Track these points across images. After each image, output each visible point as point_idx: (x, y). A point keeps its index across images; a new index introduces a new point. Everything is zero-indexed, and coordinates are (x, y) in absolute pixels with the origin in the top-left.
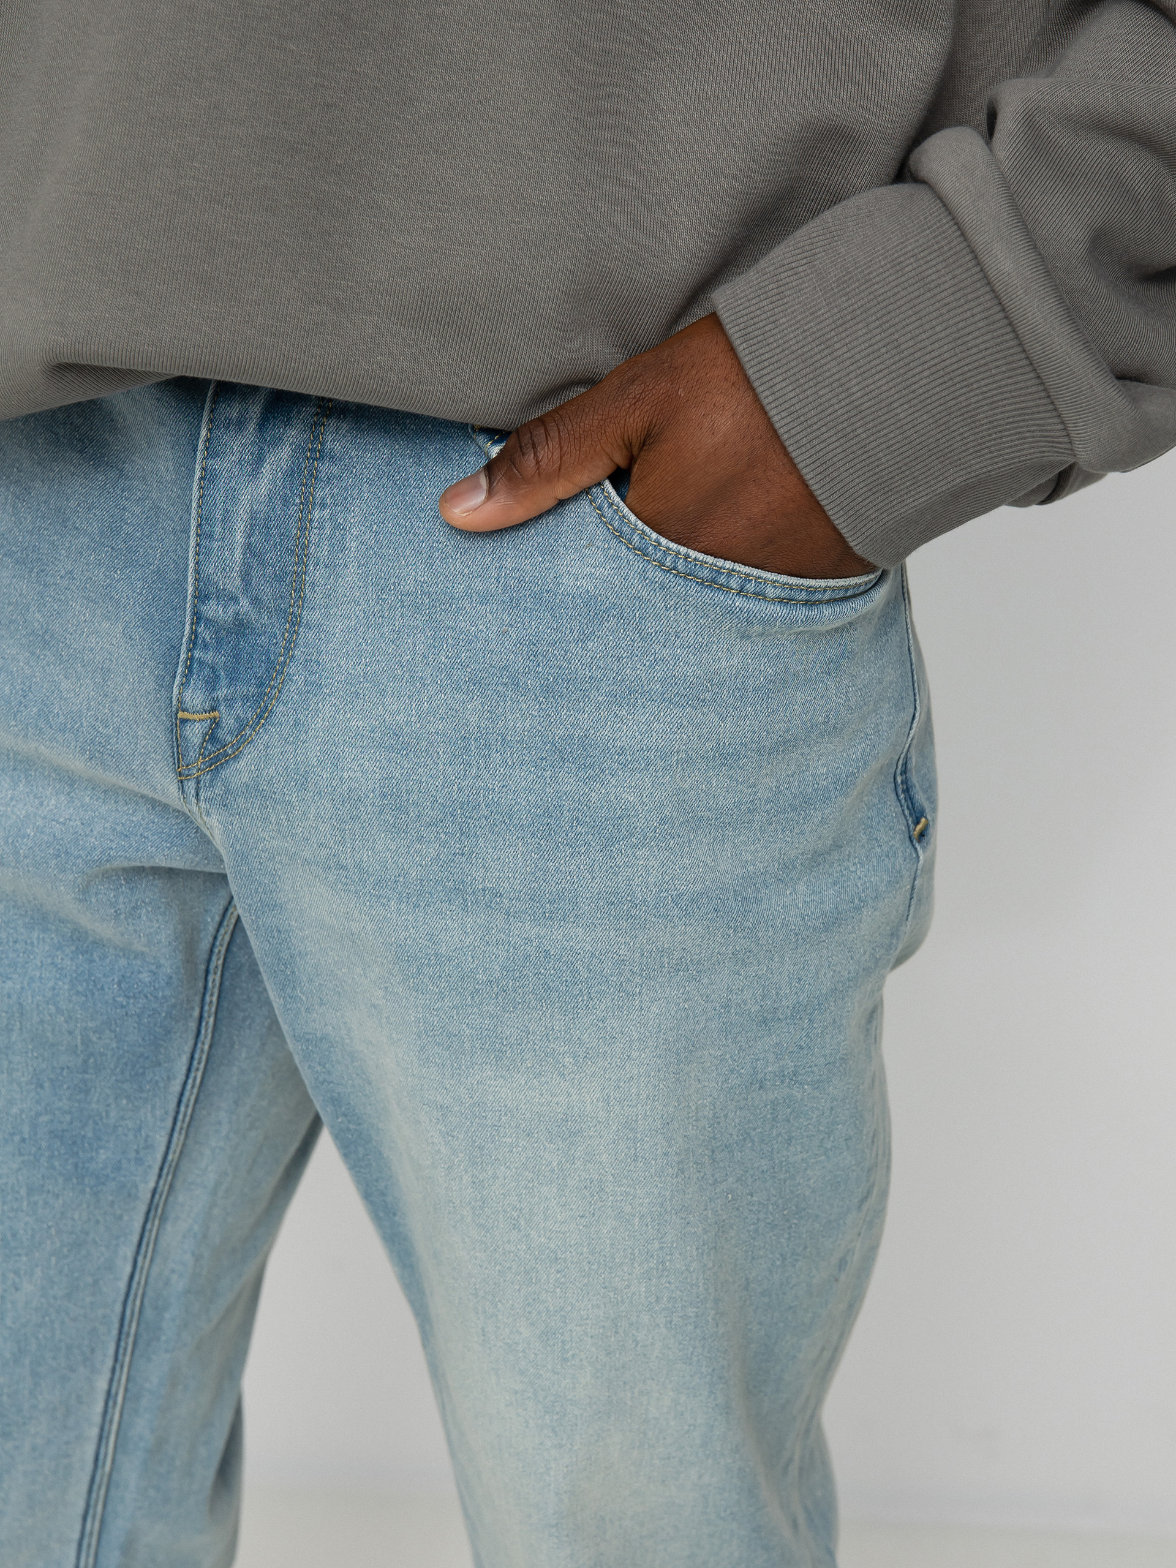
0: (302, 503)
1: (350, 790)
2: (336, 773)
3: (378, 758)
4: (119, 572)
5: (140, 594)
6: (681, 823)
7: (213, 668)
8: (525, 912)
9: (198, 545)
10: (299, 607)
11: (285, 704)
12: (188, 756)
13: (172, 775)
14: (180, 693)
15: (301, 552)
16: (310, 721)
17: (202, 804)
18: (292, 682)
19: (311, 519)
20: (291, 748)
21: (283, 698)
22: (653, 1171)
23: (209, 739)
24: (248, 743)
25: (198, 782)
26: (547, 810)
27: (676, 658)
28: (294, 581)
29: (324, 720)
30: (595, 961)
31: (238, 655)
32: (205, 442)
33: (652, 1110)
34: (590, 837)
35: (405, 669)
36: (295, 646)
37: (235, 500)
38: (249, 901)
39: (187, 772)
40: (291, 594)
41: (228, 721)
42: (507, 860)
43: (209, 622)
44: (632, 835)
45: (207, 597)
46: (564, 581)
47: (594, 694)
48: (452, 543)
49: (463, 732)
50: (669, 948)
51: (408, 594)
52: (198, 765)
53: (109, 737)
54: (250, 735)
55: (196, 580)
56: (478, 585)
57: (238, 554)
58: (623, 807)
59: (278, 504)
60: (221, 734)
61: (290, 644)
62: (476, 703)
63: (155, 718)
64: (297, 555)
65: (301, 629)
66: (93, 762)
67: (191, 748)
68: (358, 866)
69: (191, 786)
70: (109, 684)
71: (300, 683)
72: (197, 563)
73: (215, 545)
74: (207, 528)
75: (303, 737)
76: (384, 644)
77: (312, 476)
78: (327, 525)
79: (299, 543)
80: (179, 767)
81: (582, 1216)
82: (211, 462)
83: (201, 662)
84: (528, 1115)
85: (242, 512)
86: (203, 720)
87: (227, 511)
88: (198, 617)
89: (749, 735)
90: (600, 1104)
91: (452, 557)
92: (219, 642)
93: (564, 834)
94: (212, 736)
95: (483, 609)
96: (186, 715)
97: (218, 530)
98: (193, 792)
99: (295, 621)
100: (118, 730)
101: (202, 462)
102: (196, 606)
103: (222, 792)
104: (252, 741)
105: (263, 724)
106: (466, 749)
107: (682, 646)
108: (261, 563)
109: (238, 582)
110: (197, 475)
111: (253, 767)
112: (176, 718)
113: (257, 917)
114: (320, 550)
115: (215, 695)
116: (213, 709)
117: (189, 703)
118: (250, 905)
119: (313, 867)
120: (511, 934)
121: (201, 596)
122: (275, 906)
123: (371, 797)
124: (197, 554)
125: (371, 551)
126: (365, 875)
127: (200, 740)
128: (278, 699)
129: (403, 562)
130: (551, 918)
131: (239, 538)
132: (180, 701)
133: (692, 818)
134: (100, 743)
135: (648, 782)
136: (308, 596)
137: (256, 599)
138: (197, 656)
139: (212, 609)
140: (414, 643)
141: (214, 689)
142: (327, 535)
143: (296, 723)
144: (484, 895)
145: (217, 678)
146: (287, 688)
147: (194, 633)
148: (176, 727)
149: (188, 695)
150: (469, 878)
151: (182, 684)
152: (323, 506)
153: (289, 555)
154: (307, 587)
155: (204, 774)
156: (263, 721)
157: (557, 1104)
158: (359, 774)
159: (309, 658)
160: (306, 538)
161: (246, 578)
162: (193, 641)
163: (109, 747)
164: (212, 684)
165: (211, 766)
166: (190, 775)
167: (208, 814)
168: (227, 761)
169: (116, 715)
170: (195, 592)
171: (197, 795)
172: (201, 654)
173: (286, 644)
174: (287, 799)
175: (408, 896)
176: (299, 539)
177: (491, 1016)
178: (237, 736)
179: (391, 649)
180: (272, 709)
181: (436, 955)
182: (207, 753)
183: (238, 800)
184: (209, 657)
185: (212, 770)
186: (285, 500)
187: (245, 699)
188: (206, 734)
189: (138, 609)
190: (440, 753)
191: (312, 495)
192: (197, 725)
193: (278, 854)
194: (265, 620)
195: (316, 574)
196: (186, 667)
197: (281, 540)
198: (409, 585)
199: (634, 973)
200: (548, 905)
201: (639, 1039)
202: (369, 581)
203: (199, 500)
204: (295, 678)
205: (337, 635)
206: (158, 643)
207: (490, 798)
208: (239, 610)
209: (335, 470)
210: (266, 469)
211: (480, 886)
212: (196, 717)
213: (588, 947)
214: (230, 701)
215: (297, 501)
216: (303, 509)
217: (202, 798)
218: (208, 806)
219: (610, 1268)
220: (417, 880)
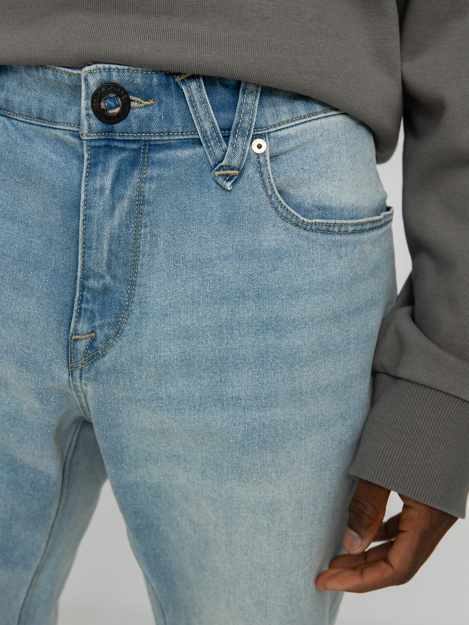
0: (135, 227)
1: (165, 361)
2: (157, 354)
3: (178, 344)
4: (32, 273)
5: (45, 282)
6: (321, 353)
7: (92, 312)
8: (253, 406)
9: (83, 253)
10: (135, 277)
11: (130, 325)
12: (77, 357)
13: (66, 369)
14: (75, 326)
15: (136, 250)
16: (143, 331)
17: (83, 381)
18: (133, 313)
19: (140, 234)
20: (134, 346)
21: (129, 322)
22: (308, 523)
23: (89, 347)
24: (111, 347)
25: (82, 370)
26: (261, 354)
27: (313, 272)
28: (133, 265)
29: (150, 330)
30: (286, 424)
31: (104, 304)
32: (84, 202)
33: (309, 493)
34: (282, 365)
35: (189, 298)
36: (133, 296)
37: (102, 229)
38: (103, 425)
39: (75, 366)
40: (131, 271)
41: (101, 337)
42: (243, 381)
43: (90, 289)
44: (301, 361)
45: (88, 277)
46: (263, 244)
47: (280, 295)
48: (210, 233)
49: (219, 323)
50: (317, 415)
51: (189, 262)
52: (82, 361)
53: (31, 354)
54: (112, 342)
55: (82, 270)
56: (223, 252)
57: (105, 255)
58: (296, 348)
59: (124, 229)
60: (96, 344)
61: (131, 295)
62: (225, 308)
63: (57, 342)
64: (134, 252)
65: (136, 288)
66: (22, 368)
67: (79, 353)
68: (169, 397)
69: (77, 373)
70: (29, 328)
71: (137, 314)
72: (83, 261)
73: (93, 252)
74: (89, 244)
75: (140, 340)
76: (178, 288)
77: (140, 213)
78: (149, 236)
79: (135, 246)
80: (71, 364)
81: (277, 549)
82: (88, 211)
83: (85, 310)
84: (254, 503)
85: (106, 234)
86: (86, 338)
87: (99, 235)
88: (83, 287)
89: (344, 306)
90: (287, 494)
91: (210, 240)
92: (95, 299)
93: (270, 365)
94: (91, 346)
95: (225, 263)
96: (77, 337)
97: (94, 245)
98: (78, 376)
99: (133, 284)
100: (35, 350)
101: (84, 212)
102: (82, 282)
103: (94, 374)
104: (113, 345)
105: (119, 336)
106: (221, 332)
107: (316, 266)
108: (117, 258)
109: (105, 268)
110: (82, 218)
111: (113, 358)
112: (71, 339)
113: (107, 432)
114: (145, 248)
115: (94, 324)
116: (92, 332)
117: (80, 330)
118: (103, 427)
119: (143, 402)
120: (246, 418)
121: (85, 277)
122: (116, 426)
123: (175, 362)
124: (83, 257)
125: (171, 244)
126: (172, 400)
127: (84, 349)
128: (126, 323)
129: (187, 246)
130: (265, 407)
131: (105, 247)
132: (75, 330)
133: (326, 350)
134: (26, 357)
135: (306, 334)
136: (139, 271)
137: (114, 275)
138: (84, 307)
139: (92, 283)
140: (193, 286)
141: (93, 322)
142: (148, 241)
143: (136, 333)
144: (232, 400)
145: (94, 316)
146: (130, 317)
147: (82, 296)
148: (71, 344)
149: (80, 326)
150: (225, 393)
151: (76, 322)
152: (146, 227)
153: (130, 252)
154: (139, 267)
155: (85, 366)
156: (118, 335)
157: (268, 496)
158: (169, 353)
159: (141, 301)
160: (138, 243)
161: (109, 266)
162: (81, 300)
163: (31, 359)
164: (92, 319)
165: (89, 361)
166: (77, 367)
167: (86, 385)
168: (98, 358)
169: (34, 343)
170: (82, 276)
171: (81, 376)
172: (86, 305)
173: (129, 296)
174: (131, 371)
175: (194, 407)
176: (134, 244)
177: (237, 458)
178: (105, 344)
179: (182, 290)
180: (123, 328)
181: (210, 433)
182: (87, 355)
183: (103, 376)
184: (90, 306)
185: (90, 363)
186: (127, 227)
187: (109, 325)
188: (88, 345)
189: (45, 290)
190: (209, 335)
191: (140, 222)
192: (83, 341)
193: (122, 399)
194: (118, 285)
195: (143, 260)
196: (78, 313)
197: (126, 246)
198: (190, 257)
199: (302, 428)
200: (264, 400)
201: (304, 460)
202: (170, 259)
203: (83, 231)
204: (134, 312)
205: (155, 288)
206: (58, 305)
207: (234, 352)
208: (106, 282)
209: (150, 208)
210: (117, 212)
211: (231, 396)
212: (83, 337)
213: (282, 418)
214: (101, 327)
215: (133, 226)
216: (136, 229)
217: (84, 378)
218: (87, 382)
219: (289, 573)
220: (199, 397)
